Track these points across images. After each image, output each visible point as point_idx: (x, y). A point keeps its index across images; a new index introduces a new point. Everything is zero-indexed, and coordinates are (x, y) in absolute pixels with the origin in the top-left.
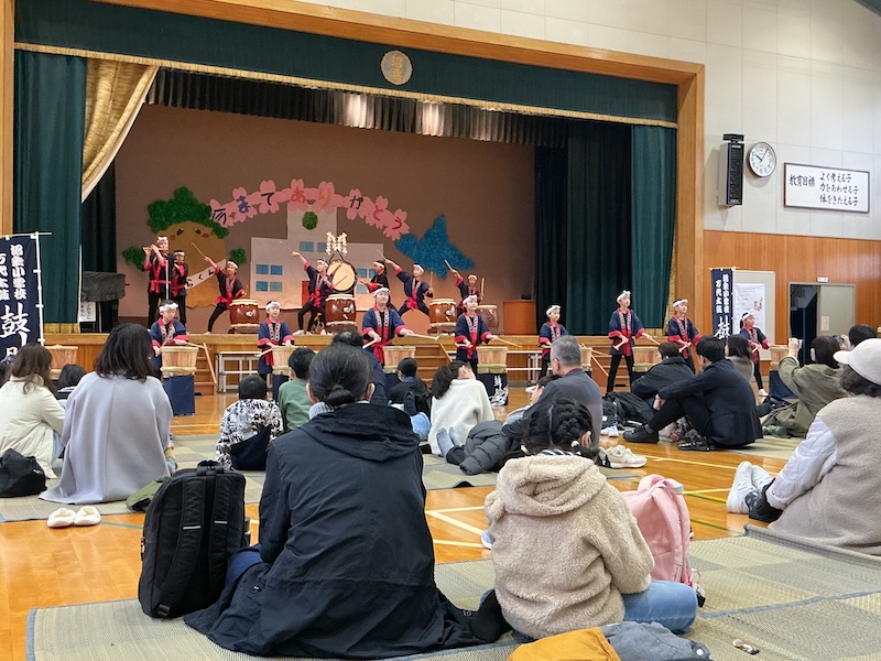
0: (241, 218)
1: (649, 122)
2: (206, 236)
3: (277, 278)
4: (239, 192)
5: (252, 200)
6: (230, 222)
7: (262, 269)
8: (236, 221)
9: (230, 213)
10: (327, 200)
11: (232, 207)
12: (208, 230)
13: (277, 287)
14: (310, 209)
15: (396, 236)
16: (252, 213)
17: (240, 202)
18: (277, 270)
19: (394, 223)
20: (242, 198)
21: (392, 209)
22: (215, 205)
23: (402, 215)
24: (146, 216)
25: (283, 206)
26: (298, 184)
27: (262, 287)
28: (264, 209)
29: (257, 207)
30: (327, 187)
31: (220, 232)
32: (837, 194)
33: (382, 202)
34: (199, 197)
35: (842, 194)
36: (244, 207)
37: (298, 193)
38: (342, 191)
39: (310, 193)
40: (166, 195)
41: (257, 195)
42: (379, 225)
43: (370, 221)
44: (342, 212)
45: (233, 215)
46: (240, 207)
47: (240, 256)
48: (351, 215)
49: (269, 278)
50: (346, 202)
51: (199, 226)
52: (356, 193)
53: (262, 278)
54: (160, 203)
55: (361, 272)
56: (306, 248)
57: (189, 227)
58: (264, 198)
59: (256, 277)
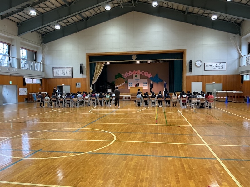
0: (127, 76)
3: (132, 84)
4: (126, 73)
5: (128, 74)
6: (125, 77)
9: (125, 76)
10: (139, 73)
13: (132, 86)
14: (136, 74)
15: (150, 77)
19: (149, 75)
21: (149, 73)
22: (123, 75)
23: (151, 74)
24: (115, 77)
25: (132, 74)
26: (134, 71)
27: (130, 86)
28: (130, 75)
30: (139, 71)
31: (124, 79)
32: (218, 67)
33: (147, 72)
34: (121, 74)
35: (219, 67)
38: (141, 71)
39: (136, 72)
40: (117, 74)
42: (147, 76)
43: (145, 75)
47: (126, 82)
48: (142, 75)
49: (131, 84)
50: (142, 73)
51: (121, 78)
52: (143, 71)
53: (130, 84)
54: (116, 75)
55: (144, 83)
56: (136, 80)
57: (120, 78)
58: (130, 74)
59: (128, 85)
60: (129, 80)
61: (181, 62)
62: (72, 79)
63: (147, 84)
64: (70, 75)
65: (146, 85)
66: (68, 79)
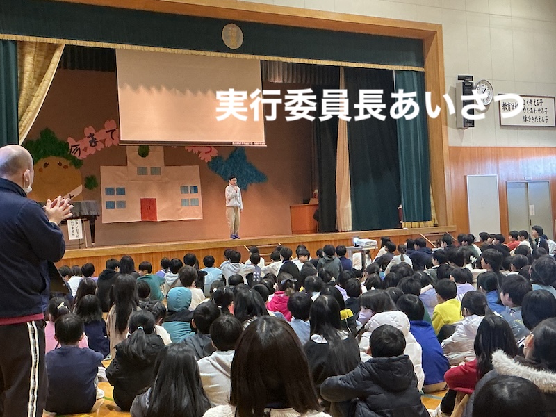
0: (92, 151)
1: (406, 68)
2: (66, 167)
3: (122, 198)
4: (89, 131)
5: (98, 136)
6: (84, 155)
7: (110, 191)
8: (88, 154)
11: (85, 143)
13: (122, 205)
15: (208, 158)
16: (100, 147)
17: (90, 139)
18: (121, 192)
19: (206, 148)
20: (92, 135)
22: (71, 142)
27: (111, 205)
28: (108, 144)
29: (103, 141)
31: (77, 163)
32: (534, 115)
34: (59, 137)
35: (537, 115)
36: (93, 142)
40: (35, 138)
41: (103, 132)
42: (195, 151)
43: (188, 147)
45: (85, 149)
46: (91, 143)
47: (91, 183)
49: (115, 198)
51: (61, 159)
53: (110, 198)
54: (30, 142)
55: (184, 189)
56: (142, 171)
57: (53, 160)
59: (106, 198)
60: (108, 176)
61: (421, 85)
63: (198, 196)
65: (194, 202)
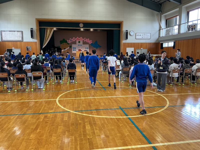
1: (116, 29)
3: (75, 49)
4: (70, 39)
5: (72, 40)
9: (69, 42)
10: (81, 39)
11: (70, 41)
12: (67, 44)
14: (79, 41)
16: (72, 41)
19: (90, 42)
21: (90, 40)
22: (67, 41)
24: (60, 42)
25: (76, 40)
26: (78, 37)
29: (73, 41)
33: (88, 39)
35: (146, 37)
37: (78, 39)
38: (83, 38)
40: (62, 40)
42: (88, 42)
44: (83, 41)
47: (71, 47)
48: (84, 41)
52: (85, 38)
55: (86, 48)
56: (79, 45)
57: (65, 43)
58: (73, 39)
59: (73, 49)
60: (73, 46)
61: (119, 32)
62: (22, 43)
63: (88, 49)
64: (20, 39)
66: (18, 43)
